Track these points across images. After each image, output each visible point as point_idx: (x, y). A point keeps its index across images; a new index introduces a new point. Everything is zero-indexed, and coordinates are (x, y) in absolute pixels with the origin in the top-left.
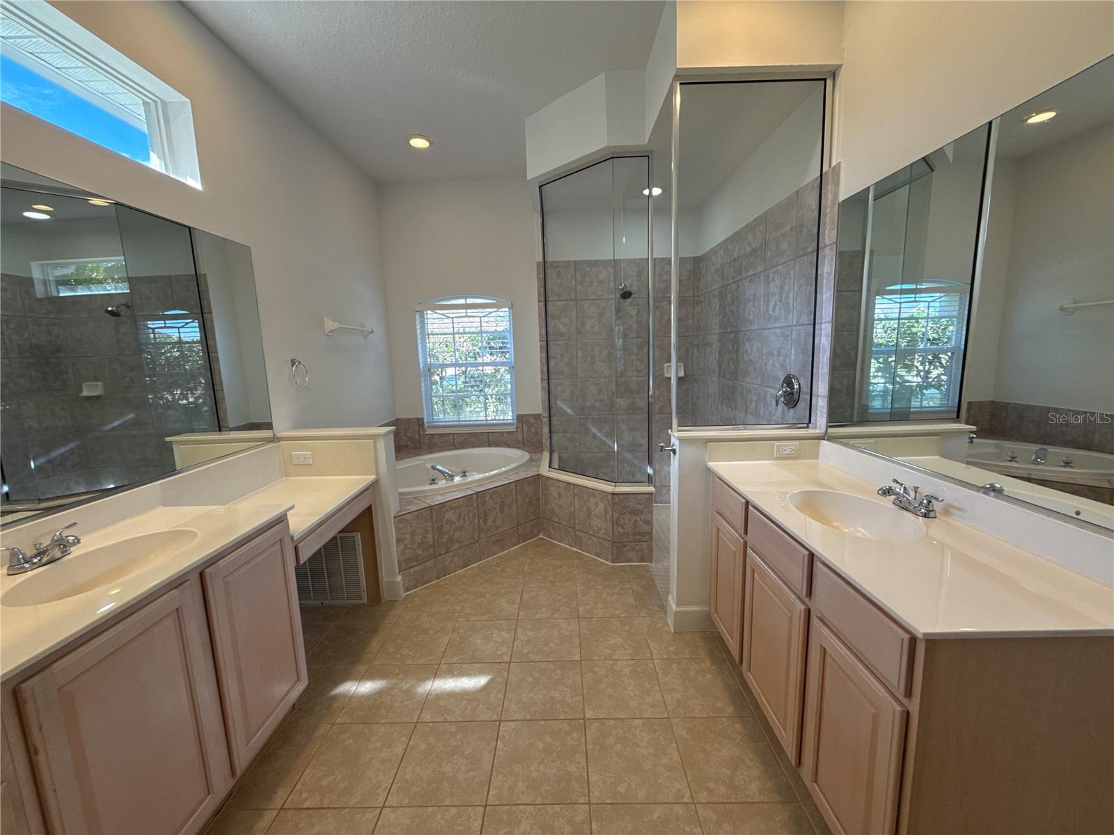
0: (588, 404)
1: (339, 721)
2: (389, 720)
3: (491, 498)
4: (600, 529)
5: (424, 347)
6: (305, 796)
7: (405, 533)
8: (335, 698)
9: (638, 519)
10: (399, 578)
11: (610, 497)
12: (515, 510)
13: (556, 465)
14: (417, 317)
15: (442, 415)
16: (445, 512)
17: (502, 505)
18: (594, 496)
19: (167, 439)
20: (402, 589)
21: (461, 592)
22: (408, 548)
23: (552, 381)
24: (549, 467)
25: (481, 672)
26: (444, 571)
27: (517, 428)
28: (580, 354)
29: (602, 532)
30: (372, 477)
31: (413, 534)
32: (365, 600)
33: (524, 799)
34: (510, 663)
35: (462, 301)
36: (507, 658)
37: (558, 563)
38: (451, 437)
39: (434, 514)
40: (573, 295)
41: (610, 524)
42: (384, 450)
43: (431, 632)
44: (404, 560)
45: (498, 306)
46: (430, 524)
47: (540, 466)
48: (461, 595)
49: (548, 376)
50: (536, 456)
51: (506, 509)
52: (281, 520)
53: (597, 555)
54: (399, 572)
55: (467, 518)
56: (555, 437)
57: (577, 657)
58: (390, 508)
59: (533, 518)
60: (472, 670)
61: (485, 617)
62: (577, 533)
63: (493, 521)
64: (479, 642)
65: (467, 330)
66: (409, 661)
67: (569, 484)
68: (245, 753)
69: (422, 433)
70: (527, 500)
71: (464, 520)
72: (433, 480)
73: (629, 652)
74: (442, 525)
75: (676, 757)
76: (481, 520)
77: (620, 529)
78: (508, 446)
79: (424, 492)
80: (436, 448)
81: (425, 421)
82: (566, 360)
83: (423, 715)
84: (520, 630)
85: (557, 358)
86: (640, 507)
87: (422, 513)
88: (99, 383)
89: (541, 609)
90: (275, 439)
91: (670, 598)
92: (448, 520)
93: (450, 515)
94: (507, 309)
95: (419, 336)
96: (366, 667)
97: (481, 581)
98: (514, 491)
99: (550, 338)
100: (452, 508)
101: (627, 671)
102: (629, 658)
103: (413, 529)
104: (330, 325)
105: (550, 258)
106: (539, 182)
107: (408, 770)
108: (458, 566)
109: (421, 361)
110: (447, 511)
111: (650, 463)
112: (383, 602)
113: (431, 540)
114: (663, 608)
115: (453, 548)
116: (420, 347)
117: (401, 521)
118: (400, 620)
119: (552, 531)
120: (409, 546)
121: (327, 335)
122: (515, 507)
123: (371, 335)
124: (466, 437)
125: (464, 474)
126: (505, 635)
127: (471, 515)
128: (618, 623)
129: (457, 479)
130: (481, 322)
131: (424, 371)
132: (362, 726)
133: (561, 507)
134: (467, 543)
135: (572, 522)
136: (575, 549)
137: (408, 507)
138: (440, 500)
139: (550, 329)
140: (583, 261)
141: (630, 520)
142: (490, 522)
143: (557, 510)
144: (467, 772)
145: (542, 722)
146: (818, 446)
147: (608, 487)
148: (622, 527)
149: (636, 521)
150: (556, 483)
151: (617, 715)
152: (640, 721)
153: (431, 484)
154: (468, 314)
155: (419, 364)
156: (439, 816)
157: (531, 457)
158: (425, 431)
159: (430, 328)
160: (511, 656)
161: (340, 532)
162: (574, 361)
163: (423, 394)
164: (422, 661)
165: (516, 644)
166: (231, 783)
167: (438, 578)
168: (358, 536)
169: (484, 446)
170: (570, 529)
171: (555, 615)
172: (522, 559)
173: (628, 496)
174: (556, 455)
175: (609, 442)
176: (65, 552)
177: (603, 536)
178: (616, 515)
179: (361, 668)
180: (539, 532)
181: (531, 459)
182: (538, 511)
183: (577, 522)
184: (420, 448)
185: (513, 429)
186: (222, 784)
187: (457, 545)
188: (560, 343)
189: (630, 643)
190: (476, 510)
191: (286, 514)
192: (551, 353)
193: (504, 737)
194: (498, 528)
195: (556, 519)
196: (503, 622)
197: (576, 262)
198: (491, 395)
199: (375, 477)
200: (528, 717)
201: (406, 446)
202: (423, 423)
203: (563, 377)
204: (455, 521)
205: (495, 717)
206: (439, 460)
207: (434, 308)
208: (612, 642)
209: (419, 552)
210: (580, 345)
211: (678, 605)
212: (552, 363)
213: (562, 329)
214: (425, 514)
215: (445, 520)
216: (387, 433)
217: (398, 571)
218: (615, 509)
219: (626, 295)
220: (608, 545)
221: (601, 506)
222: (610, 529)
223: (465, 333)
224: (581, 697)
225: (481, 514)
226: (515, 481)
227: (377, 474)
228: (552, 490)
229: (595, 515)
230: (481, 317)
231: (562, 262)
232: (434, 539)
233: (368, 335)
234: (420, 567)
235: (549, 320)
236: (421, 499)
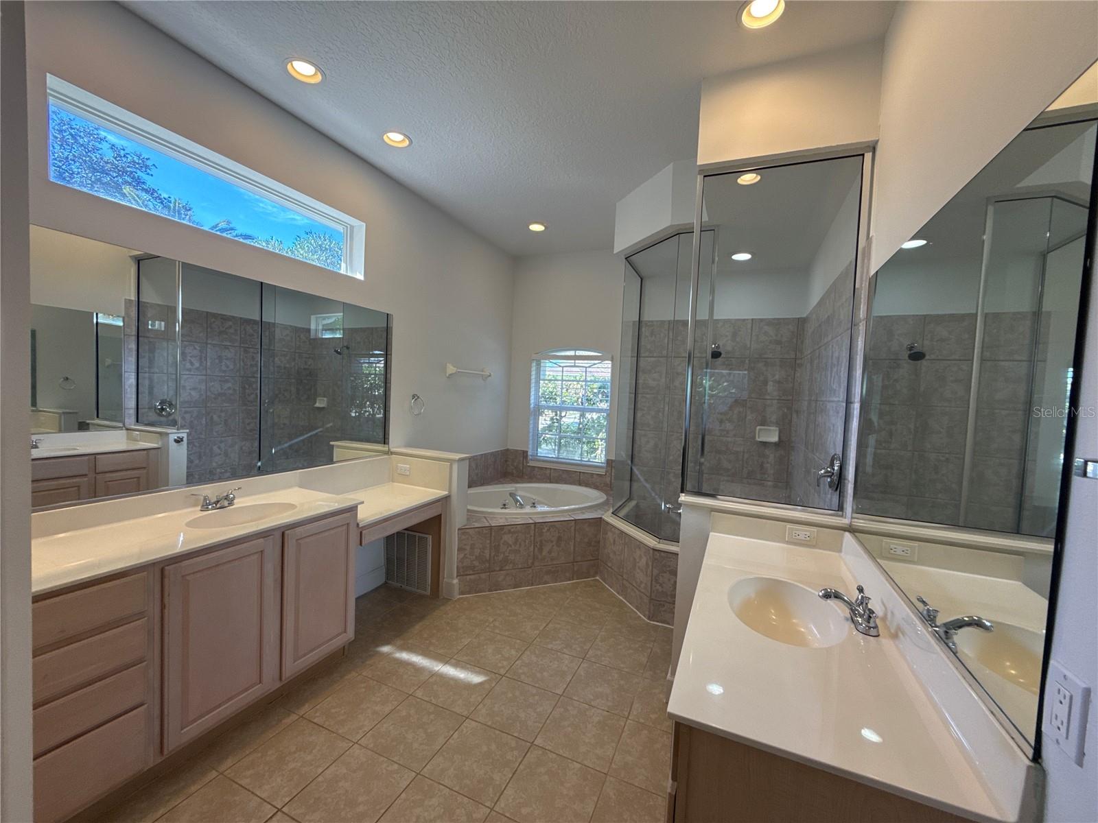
1: (364, 674)
2: (394, 686)
3: (548, 530)
4: (641, 582)
5: (537, 390)
6: (318, 714)
7: (466, 545)
10: (455, 581)
11: (651, 551)
12: (572, 548)
13: (624, 511)
14: (534, 364)
15: (545, 451)
16: (504, 534)
17: (559, 539)
19: (332, 443)
20: (457, 591)
22: (467, 558)
23: (638, 432)
24: (614, 514)
25: (478, 673)
26: (496, 587)
27: (606, 472)
28: (667, 409)
29: (643, 586)
30: (445, 493)
31: (473, 546)
32: (428, 592)
33: (446, 782)
34: (503, 676)
35: (571, 353)
36: (502, 671)
37: (598, 606)
38: (548, 472)
39: (493, 533)
40: (665, 352)
41: (649, 579)
42: (457, 472)
43: (461, 632)
44: (463, 567)
45: (601, 359)
46: (488, 541)
47: (607, 510)
48: (500, 609)
49: (633, 425)
50: (611, 500)
51: (563, 543)
52: (353, 509)
53: (636, 608)
54: (457, 576)
55: (522, 543)
57: (560, 692)
58: (457, 520)
59: (590, 558)
61: (507, 633)
62: (625, 582)
63: (548, 552)
64: (490, 651)
66: (432, 649)
67: (622, 532)
68: (292, 668)
69: (525, 464)
70: (586, 540)
71: (520, 545)
72: (505, 505)
73: (610, 704)
74: (499, 545)
75: (590, 809)
76: (536, 549)
77: (658, 587)
79: (493, 513)
80: (535, 479)
81: (529, 453)
82: (653, 413)
83: (418, 691)
84: (528, 653)
85: (643, 410)
87: (483, 530)
88: (325, 399)
89: (556, 641)
90: (389, 453)
92: (505, 542)
93: (507, 538)
94: (609, 362)
95: (533, 381)
96: (402, 642)
97: (523, 603)
98: (573, 528)
99: (640, 391)
100: (510, 532)
101: (596, 719)
102: (606, 709)
103: (472, 542)
104: (451, 369)
105: (646, 318)
106: (625, 255)
107: (385, 725)
108: (510, 585)
109: (532, 401)
110: (505, 533)
112: (441, 597)
113: (488, 556)
115: (507, 568)
116: (532, 390)
117: (463, 533)
118: (444, 615)
119: (606, 576)
120: (468, 556)
121: (448, 377)
122: (572, 544)
123: (490, 378)
126: (513, 652)
127: (527, 542)
128: (616, 676)
129: (526, 509)
130: (586, 372)
131: (534, 411)
132: (375, 682)
133: (615, 553)
134: (520, 566)
135: (621, 570)
136: (621, 598)
137: (473, 523)
138: (502, 522)
139: (640, 381)
140: (677, 321)
141: (669, 580)
142: (544, 554)
143: (611, 555)
144: (421, 744)
145: (497, 732)
146: (842, 536)
147: (652, 542)
148: (661, 585)
150: (612, 529)
151: (561, 752)
152: (578, 766)
153: (502, 508)
154: (576, 364)
155: (530, 404)
156: (385, 765)
157: (607, 499)
158: (527, 462)
159: (545, 374)
160: (507, 671)
161: (405, 529)
162: (660, 414)
163: (531, 430)
164: (441, 651)
165: (517, 662)
166: (278, 685)
167: (490, 590)
168: (430, 538)
169: (575, 484)
170: (619, 577)
171: (565, 650)
172: (568, 593)
173: (670, 555)
176: (231, 504)
177: (643, 590)
178: (656, 572)
179: (399, 642)
180: (596, 574)
181: (604, 503)
182: (597, 553)
183: (625, 570)
184: (522, 476)
185: (602, 472)
186: (270, 683)
187: (511, 565)
188: (648, 396)
189: (616, 697)
190: (532, 538)
191: (357, 507)
192: (639, 405)
193: (463, 730)
194: (552, 560)
195: (610, 565)
196: (518, 641)
197: (670, 322)
199: (447, 493)
200: (489, 723)
202: (527, 455)
203: (648, 429)
204: (510, 543)
205: (465, 713)
206: (523, 490)
207: (549, 358)
208: (600, 689)
209: (476, 563)
210: (667, 400)
212: (639, 414)
213: (652, 383)
214: (485, 531)
216: (462, 459)
217: (455, 576)
218: (655, 564)
219: (717, 354)
220: (646, 600)
221: (644, 560)
222: (650, 586)
224: (541, 726)
225: (537, 543)
226: (575, 520)
227: (450, 491)
228: (610, 534)
229: (639, 567)
230: (586, 367)
231: (657, 321)
232: (490, 555)
233: (486, 378)
234: (476, 576)
235: (640, 374)
236: (488, 519)
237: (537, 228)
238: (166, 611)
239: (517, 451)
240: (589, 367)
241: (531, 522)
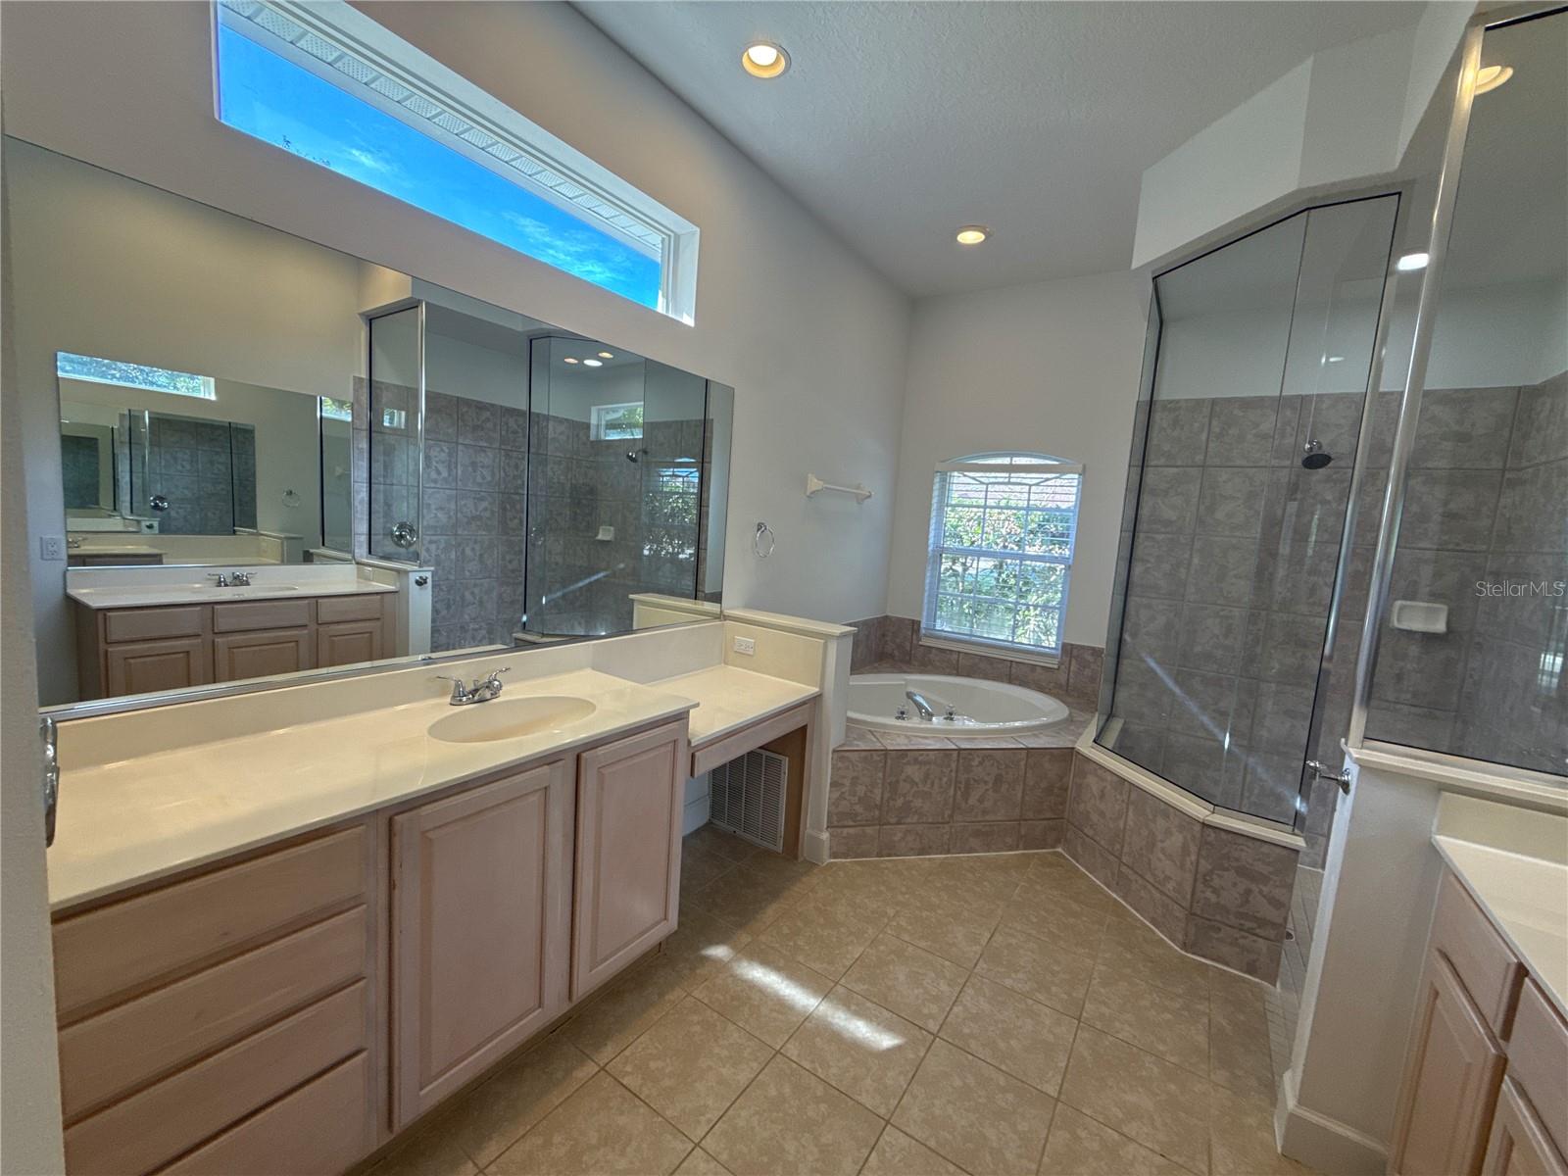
0: (1198, 649)
1: (697, 993)
2: (748, 1027)
3: (981, 763)
4: (1168, 878)
5: (940, 523)
6: (629, 1069)
7: (844, 777)
9: (1254, 887)
10: (825, 836)
11: (1197, 828)
12: (1020, 795)
13: (1111, 739)
14: (937, 480)
15: (947, 624)
16: (905, 764)
17: (998, 780)
18: (1166, 816)
19: (631, 596)
20: (826, 852)
21: (904, 889)
22: (844, 798)
23: (1133, 601)
24: (1095, 741)
25: (889, 1027)
26: (888, 850)
27: (1061, 663)
28: (1196, 561)
29: (1170, 886)
30: (815, 690)
31: (855, 781)
32: (780, 848)
34: (936, 1036)
35: (1006, 461)
36: (933, 1026)
37: (1075, 907)
38: (955, 656)
39: (889, 761)
40: (1199, 458)
41: (1189, 877)
42: (836, 656)
43: (842, 930)
44: (837, 814)
45: (1060, 470)
46: (881, 775)
47: (1081, 734)
48: (902, 893)
49: (1126, 588)
50: (1080, 717)
51: (1005, 787)
52: (681, 717)
53: (1153, 921)
54: (828, 827)
55: (937, 781)
56: (1122, 695)
57: (1053, 1091)
58: (831, 736)
59: (1049, 815)
60: (877, 1017)
61: (923, 944)
62: (1124, 869)
63: (979, 801)
64: (902, 978)
65: (1012, 503)
66: (801, 958)
67: (1122, 780)
68: (589, 979)
69: (915, 642)
70: (1044, 785)
72: (903, 713)
73: (1162, 1137)
74: (897, 782)
76: (959, 793)
77: (1209, 894)
78: (1041, 689)
79: (884, 726)
80: (930, 667)
81: (923, 625)
82: (1166, 567)
83: (788, 1047)
84: (970, 991)
85: (1148, 561)
86: (1260, 867)
87: (871, 755)
88: (612, 528)
89: (1016, 972)
90: (721, 616)
91: (1287, 1076)
92: (908, 777)
93: (913, 771)
94: (1076, 476)
95: (934, 507)
96: (749, 939)
97: (939, 885)
98: (1023, 763)
99: (1143, 526)
100: (916, 761)
102: (1157, 1148)
103: (855, 774)
104: (815, 484)
105: (1164, 394)
106: (1153, 272)
107: (743, 1115)
108: (912, 849)
109: (931, 541)
110: (908, 763)
111: (1303, 790)
112: (801, 859)
113: (878, 798)
114: (1271, 1089)
115: (909, 820)
116: (933, 521)
117: (842, 758)
118: (810, 894)
119: (1079, 849)
120: (846, 796)
121: (808, 497)
122: (1019, 789)
123: (868, 500)
124: (977, 660)
125: (950, 716)
126: (944, 987)
127: (945, 779)
128: (1156, 1070)
129: (937, 721)
130: (1029, 493)
131: (934, 556)
132: (715, 1015)
133: (1102, 814)
134: (930, 820)
135: (1118, 846)
136: (1115, 896)
137: (856, 742)
138: (902, 744)
139: (1145, 512)
140: (1229, 400)
141: (1235, 885)
142: (972, 801)
143: (1095, 817)
147: (1198, 809)
148: (1215, 891)
149: (1248, 892)
150: (1100, 772)
153: (898, 718)
154: (1012, 480)
155: (927, 545)
157: (1070, 714)
158: (920, 640)
159: (954, 498)
160: (941, 1026)
162: (1182, 570)
163: (927, 588)
164: (816, 966)
165: (955, 1009)
166: (566, 1007)
167: (879, 855)
168: (786, 761)
169: (1002, 681)
170: (1111, 858)
171: (1038, 994)
172: (1015, 875)
173: (1241, 840)
174: (1117, 725)
175: (1215, 730)
176: (494, 695)
177: (1172, 894)
178: (1204, 865)
179: (745, 938)
180: (1057, 842)
181: (1070, 720)
182: (1061, 807)
183: (1126, 849)
184: (909, 662)
185: (1053, 664)
186: (555, 1006)
187: (916, 817)
188: (1160, 537)
189: (1169, 1122)
190: (953, 774)
191: (688, 712)
192: (1139, 552)
193: (884, 1151)
194: (985, 812)
195: (1091, 833)
196: (947, 963)
197: (1214, 402)
198: (1036, 607)
200: (932, 1143)
201: (892, 656)
202: (919, 629)
203: (1154, 595)
204: (917, 780)
205: (882, 1111)
206: (924, 686)
207: (964, 469)
208: (1131, 1097)
209: (859, 809)
210: (1198, 545)
211: (1300, 1102)
212: (1138, 569)
213: (1170, 514)
214: (876, 758)
215: (903, 776)
216: (844, 635)
217: (825, 826)
218: (1204, 853)
219: (1316, 461)
220: (1180, 913)
221: (1177, 839)
222: (1188, 889)
223: (1008, 508)
225: (960, 783)
226: (1027, 749)
227: (822, 686)
228: (1091, 780)
229: (1163, 850)
230: (1030, 486)
231: (1187, 400)
232: (882, 798)
233: (863, 500)
234: (857, 830)
235: (1145, 497)
236: (878, 735)
237: (970, 237)
238: (397, 892)
239: (901, 621)
240: (1037, 484)
241: (954, 747)
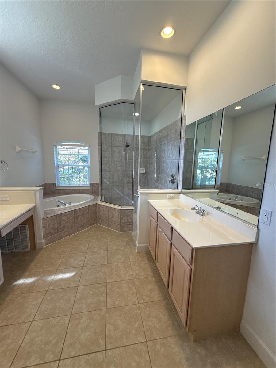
0: (114, 180)
1: (17, 293)
2: (37, 291)
3: (79, 211)
4: (116, 221)
5: (57, 158)
7: (46, 225)
8: (15, 285)
9: (128, 217)
10: (43, 241)
11: (120, 211)
12: (88, 216)
13: (103, 200)
14: (54, 147)
15: (63, 183)
17: (83, 214)
18: (115, 210)
20: (44, 244)
21: (67, 244)
22: (47, 230)
23: (103, 173)
24: (101, 201)
25: (72, 271)
26: (61, 237)
28: (112, 164)
31: (49, 225)
32: (29, 249)
33: (85, 310)
34: (83, 267)
35: (71, 143)
36: (82, 265)
37: (102, 233)
38: (66, 190)
39: (58, 218)
40: (110, 144)
41: (119, 219)
42: (39, 195)
43: (55, 259)
44: (46, 234)
45: (85, 146)
46: (56, 221)
47: (97, 200)
49: (101, 170)
50: (96, 197)
51: (85, 215)
53: (115, 230)
56: (103, 191)
57: (106, 263)
58: (41, 215)
59: (94, 218)
60: (69, 271)
61: (75, 252)
62: (109, 223)
63: (80, 220)
64: (72, 261)
65: (73, 153)
66: (46, 270)
67: (107, 207)
69: (55, 189)
70: (92, 212)
71: (69, 219)
72: (58, 205)
73: (123, 260)
74: (61, 221)
75: (134, 290)
76: (75, 219)
78: (87, 194)
79: (54, 210)
80: (60, 194)
81: (56, 184)
82: (108, 166)
83: (50, 287)
84: (87, 256)
86: (129, 214)
87: (53, 217)
89: (95, 248)
91: (137, 242)
92: (63, 219)
94: (88, 147)
95: (55, 154)
96: (28, 273)
97: (75, 240)
98: (88, 209)
99: (102, 158)
100: (65, 215)
101: (122, 266)
102: (123, 262)
103: (49, 223)
104: (18, 148)
105: (103, 132)
106: (99, 107)
107: (43, 307)
108: (67, 235)
109: (55, 163)
110: (63, 216)
111: (133, 200)
112: (37, 249)
114: (135, 245)
115: (65, 229)
116: (55, 158)
117: (45, 220)
118: (43, 256)
119: (101, 222)
120: (48, 229)
121: (17, 152)
122: (88, 214)
123: (36, 153)
124: (72, 190)
125: (70, 204)
126: (82, 258)
127: (72, 217)
128: (120, 251)
129: (68, 205)
130: (78, 151)
131: (57, 167)
132: (25, 294)
133: (104, 214)
134: (70, 227)
135: (107, 219)
136: (108, 228)
137: (48, 215)
138: (60, 212)
139: (103, 155)
140: (114, 134)
142: (78, 220)
144: (65, 304)
145: (93, 285)
146: (179, 195)
147: (119, 208)
148: (124, 220)
150: (103, 206)
151: (117, 280)
152: (124, 281)
153: (57, 207)
154: (74, 148)
156: (54, 320)
159: (59, 151)
160: (84, 265)
161: (19, 225)
162: (110, 166)
163: (56, 175)
164: (51, 269)
165: (86, 260)
167: (59, 240)
168: (27, 226)
169: (78, 194)
170: (107, 222)
171: (100, 250)
172: (90, 232)
173: (126, 210)
174: (103, 197)
175: (120, 193)
177: (117, 223)
178: (122, 216)
180: (96, 223)
181: (95, 198)
182: (96, 216)
183: (109, 219)
184: (54, 194)
185: (89, 188)
188: (106, 160)
189: (123, 257)
192: (102, 163)
193: (79, 291)
194: (81, 222)
195: (102, 218)
196: (81, 253)
197: (111, 134)
198: (82, 176)
199: (35, 205)
200: (88, 284)
201: (49, 193)
202: (56, 185)
203: (106, 171)
204: (65, 219)
205: (76, 285)
206: (61, 198)
207: (61, 145)
208: (118, 257)
209: (51, 231)
210: (112, 161)
211: (139, 244)
212: (103, 166)
213: (107, 155)
216: (40, 189)
217: (43, 238)
219: (128, 146)
220: (118, 226)
221: (117, 214)
222: (120, 221)
224: (106, 276)
225: (75, 217)
226: (88, 206)
227: (36, 203)
228: (101, 208)
229: (115, 217)
230: (78, 149)
231: (107, 133)
232: (57, 226)
233: (34, 153)
234: (52, 236)
235: (102, 152)
236: (53, 212)
239: (50, 184)
240: (80, 149)
241: (72, 210)
